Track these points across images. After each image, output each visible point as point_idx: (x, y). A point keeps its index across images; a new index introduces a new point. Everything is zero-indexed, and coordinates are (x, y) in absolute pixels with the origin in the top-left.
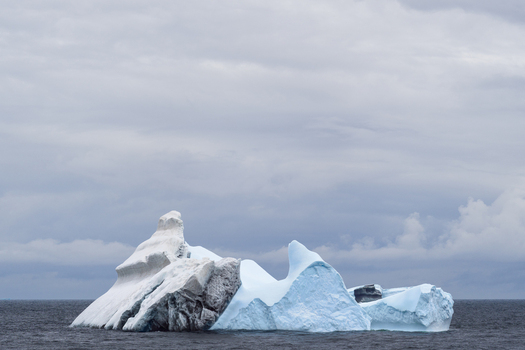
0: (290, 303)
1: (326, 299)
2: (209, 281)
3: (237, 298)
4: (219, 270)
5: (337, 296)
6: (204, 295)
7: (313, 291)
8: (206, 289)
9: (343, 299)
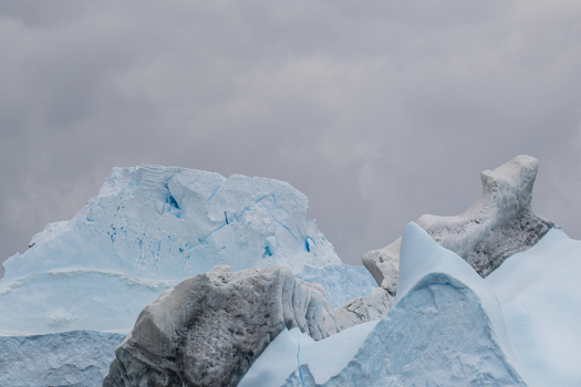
0: (364, 376)
1: (449, 366)
2: (192, 321)
3: (262, 364)
4: (220, 297)
5: (473, 360)
6: (177, 356)
7: (422, 347)
8: (183, 342)
9: (489, 368)
